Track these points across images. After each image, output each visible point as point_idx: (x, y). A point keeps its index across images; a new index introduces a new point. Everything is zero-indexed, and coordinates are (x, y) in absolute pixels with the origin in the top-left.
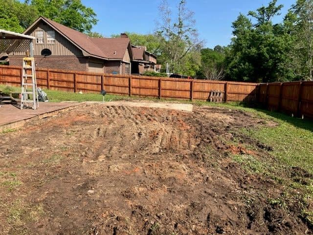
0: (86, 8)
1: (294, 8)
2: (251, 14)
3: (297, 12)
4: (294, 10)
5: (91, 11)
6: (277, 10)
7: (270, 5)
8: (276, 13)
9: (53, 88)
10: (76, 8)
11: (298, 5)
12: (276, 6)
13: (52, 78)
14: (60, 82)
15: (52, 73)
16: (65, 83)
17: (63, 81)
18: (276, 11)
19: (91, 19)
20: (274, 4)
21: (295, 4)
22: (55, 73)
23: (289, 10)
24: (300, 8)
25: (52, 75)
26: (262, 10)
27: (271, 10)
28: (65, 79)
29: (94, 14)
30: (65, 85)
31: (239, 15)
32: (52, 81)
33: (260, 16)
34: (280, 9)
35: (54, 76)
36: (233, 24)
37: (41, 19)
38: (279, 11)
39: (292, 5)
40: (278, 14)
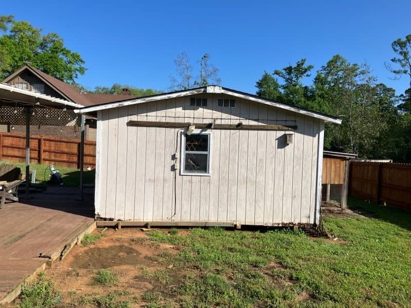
0: (71, 53)
1: (324, 70)
2: (277, 73)
3: (328, 74)
4: (325, 72)
5: (78, 56)
6: (306, 70)
7: (298, 65)
8: (305, 75)
9: (47, 162)
10: (57, 52)
11: (328, 66)
12: (305, 66)
13: (47, 148)
14: (58, 155)
15: (47, 142)
16: (65, 155)
17: (63, 153)
18: (305, 72)
19: (77, 66)
20: (302, 64)
21: (326, 66)
22: (52, 143)
23: (317, 72)
24: (331, 70)
25: (47, 145)
26: (289, 70)
27: (300, 70)
28: (66, 150)
29: (82, 61)
30: (65, 158)
31: (264, 74)
32: (47, 153)
33: (288, 76)
34: (309, 70)
35: (50, 147)
36: (258, 83)
37: (26, 69)
38: (308, 73)
39: (323, 67)
40: (307, 75)
